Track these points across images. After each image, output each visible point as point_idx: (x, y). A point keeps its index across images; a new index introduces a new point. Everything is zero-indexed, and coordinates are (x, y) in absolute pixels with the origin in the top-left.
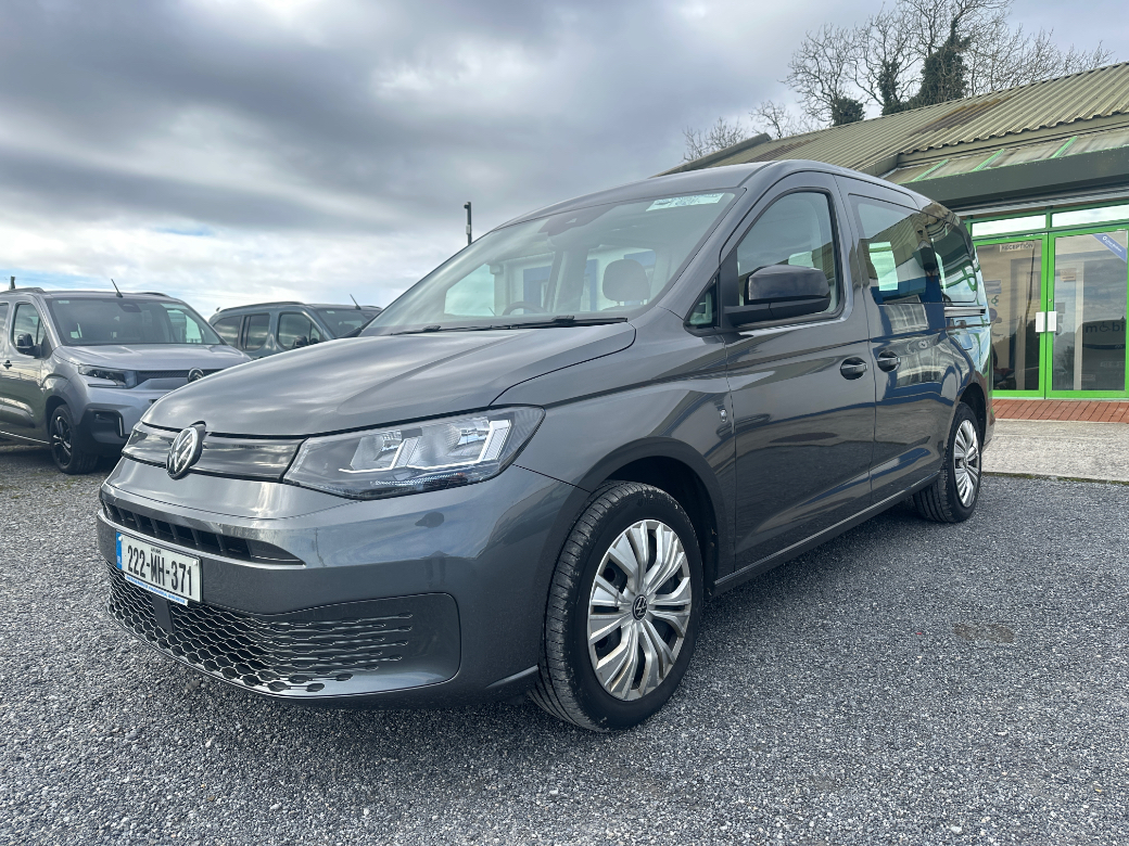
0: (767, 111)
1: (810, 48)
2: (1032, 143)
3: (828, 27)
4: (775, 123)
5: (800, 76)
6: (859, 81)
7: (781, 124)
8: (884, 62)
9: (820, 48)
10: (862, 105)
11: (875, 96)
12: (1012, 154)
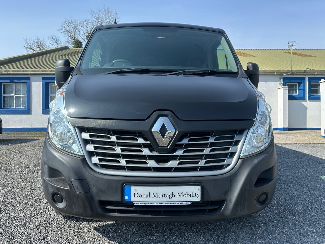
0: (54, 38)
1: (66, 22)
3: (72, 18)
4: (56, 42)
5: (63, 30)
6: (81, 36)
7: (59, 43)
8: (88, 32)
9: (69, 23)
10: (82, 42)
11: (85, 41)
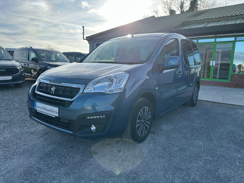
2: (213, 22)
12: (208, 24)
